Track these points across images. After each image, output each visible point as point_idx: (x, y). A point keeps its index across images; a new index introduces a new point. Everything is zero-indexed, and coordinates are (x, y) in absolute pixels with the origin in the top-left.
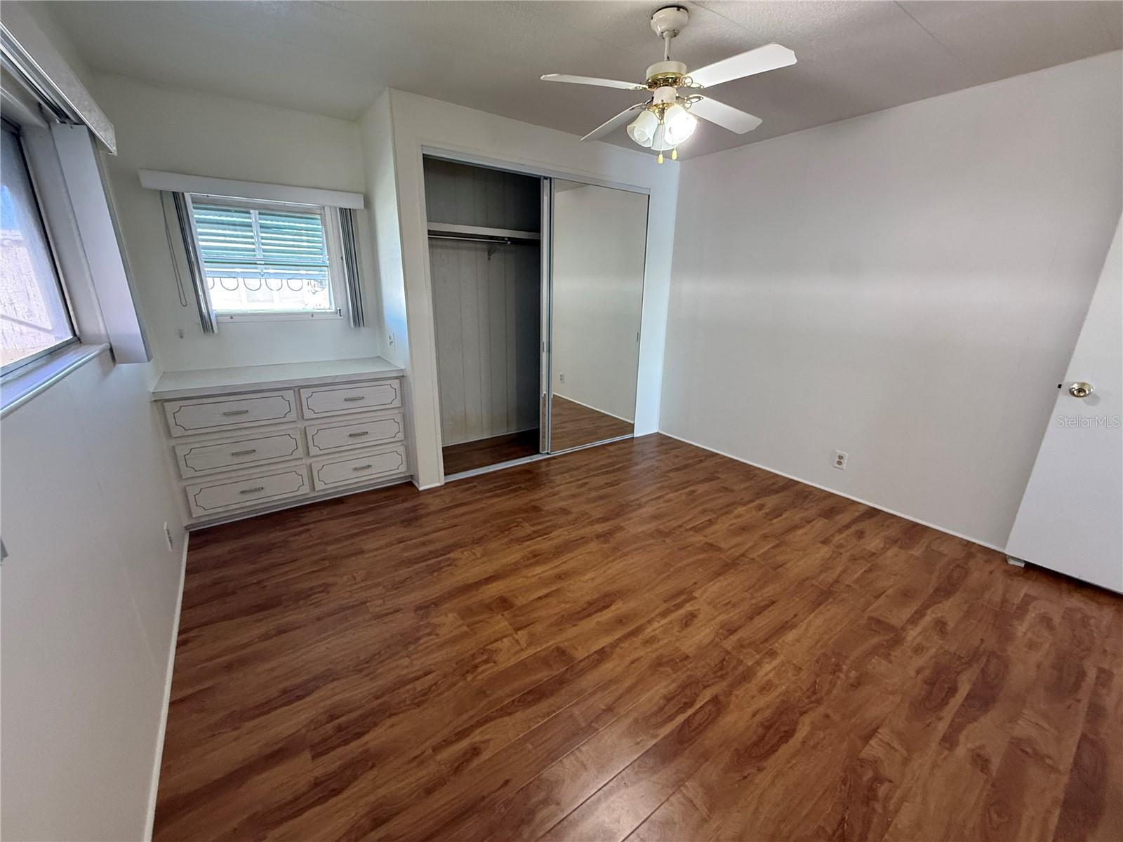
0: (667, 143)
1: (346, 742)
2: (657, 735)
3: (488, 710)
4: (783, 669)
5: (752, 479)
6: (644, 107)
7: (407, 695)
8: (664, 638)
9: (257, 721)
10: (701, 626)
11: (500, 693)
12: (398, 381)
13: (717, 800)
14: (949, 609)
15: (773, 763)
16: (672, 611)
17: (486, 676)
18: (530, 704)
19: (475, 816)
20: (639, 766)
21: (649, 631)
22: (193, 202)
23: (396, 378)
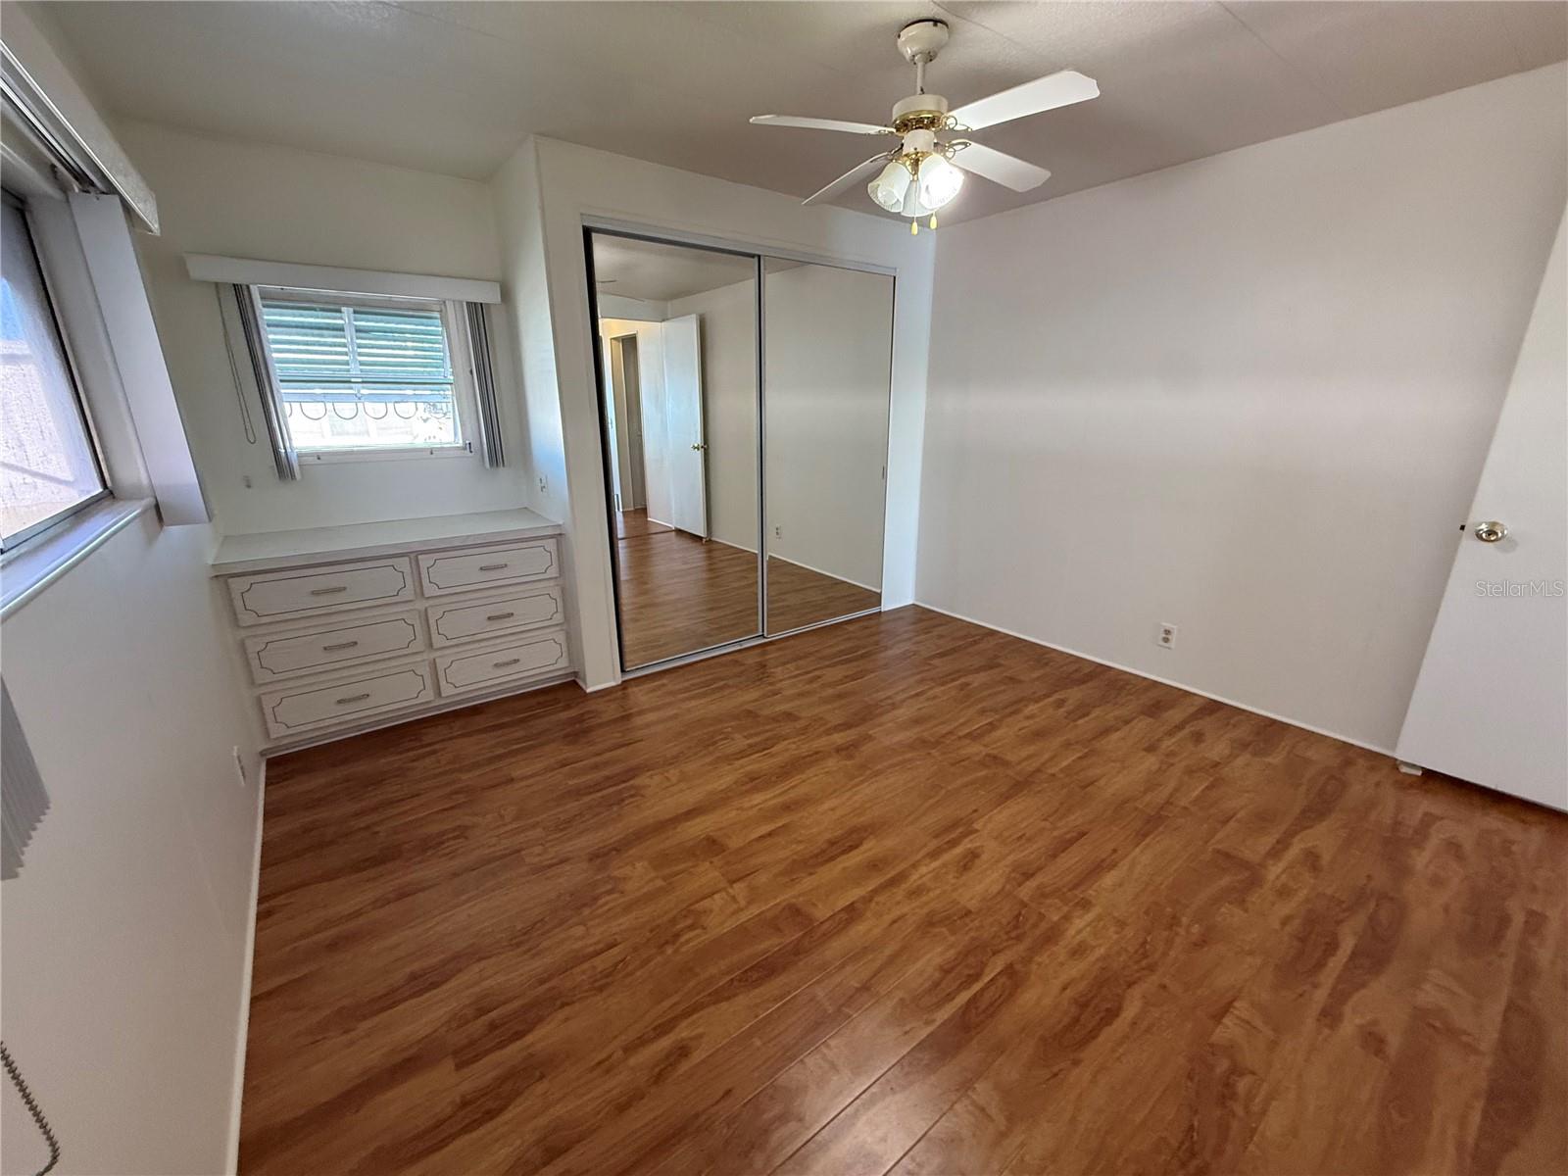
0: (923, 206)
1: (501, 1045)
2: (934, 1021)
3: (698, 994)
4: (1102, 923)
5: (1047, 664)
6: (890, 157)
7: (584, 977)
8: (936, 888)
9: (376, 1019)
10: (986, 870)
11: (713, 970)
12: (554, 540)
13: (1019, 1108)
14: (1322, 837)
15: (1093, 1053)
16: (945, 850)
17: (693, 946)
18: (756, 984)
19: (686, 1141)
20: (910, 1064)
21: (914, 878)
22: (262, 298)
23: (552, 537)
